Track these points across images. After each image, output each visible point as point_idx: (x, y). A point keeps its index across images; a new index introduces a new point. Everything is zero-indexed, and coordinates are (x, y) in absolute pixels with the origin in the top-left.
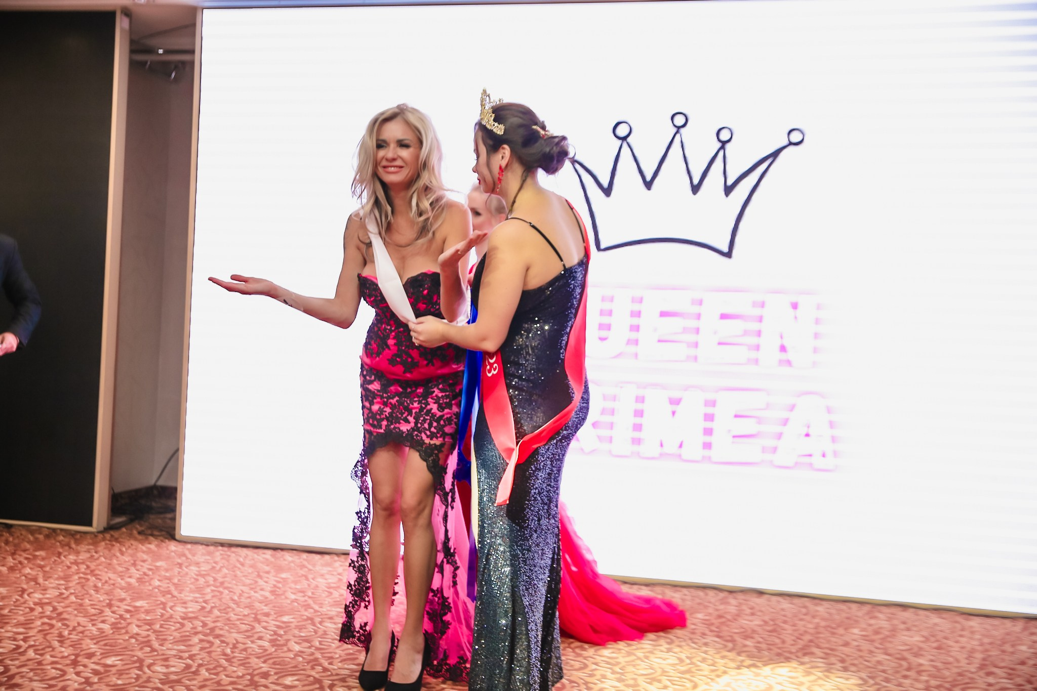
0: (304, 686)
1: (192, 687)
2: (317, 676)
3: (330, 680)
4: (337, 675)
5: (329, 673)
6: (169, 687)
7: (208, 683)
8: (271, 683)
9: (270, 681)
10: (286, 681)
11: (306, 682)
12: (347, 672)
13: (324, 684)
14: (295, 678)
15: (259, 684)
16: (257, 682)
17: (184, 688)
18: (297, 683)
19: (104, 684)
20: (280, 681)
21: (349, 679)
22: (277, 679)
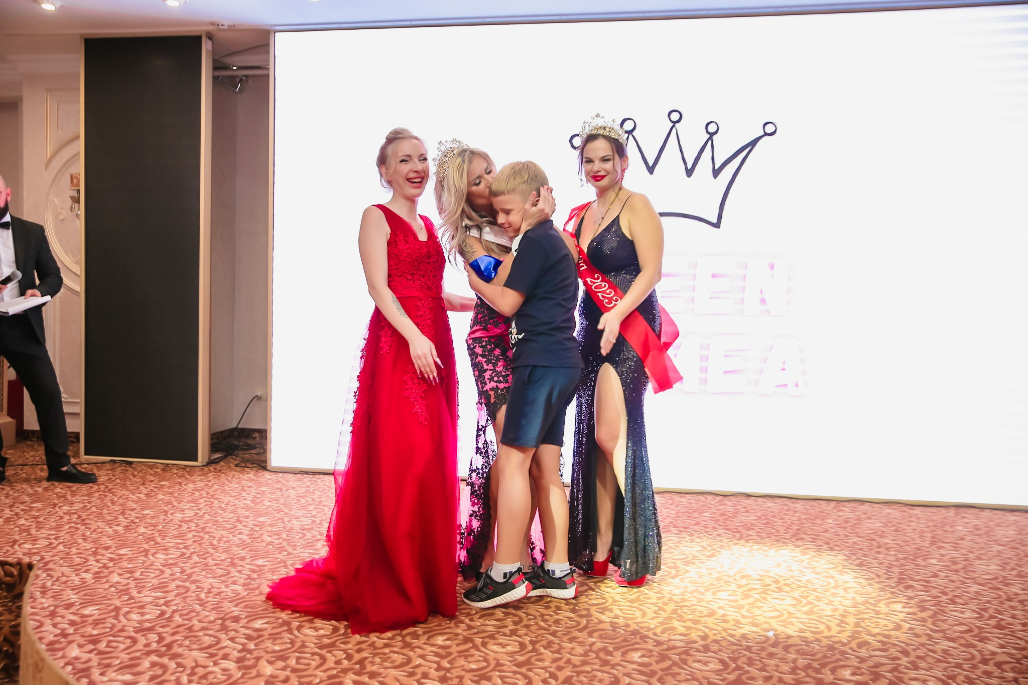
0: (458, 645)
1: (350, 651)
2: (465, 634)
3: (480, 638)
4: (484, 631)
5: (476, 630)
6: (328, 652)
7: (363, 646)
8: (425, 644)
9: (423, 642)
10: (438, 640)
11: (457, 642)
12: (491, 629)
13: (475, 642)
14: (445, 637)
15: (413, 645)
16: (412, 644)
17: (342, 652)
18: (448, 642)
19: (263, 650)
20: (432, 641)
21: (497, 636)
22: (428, 639)
